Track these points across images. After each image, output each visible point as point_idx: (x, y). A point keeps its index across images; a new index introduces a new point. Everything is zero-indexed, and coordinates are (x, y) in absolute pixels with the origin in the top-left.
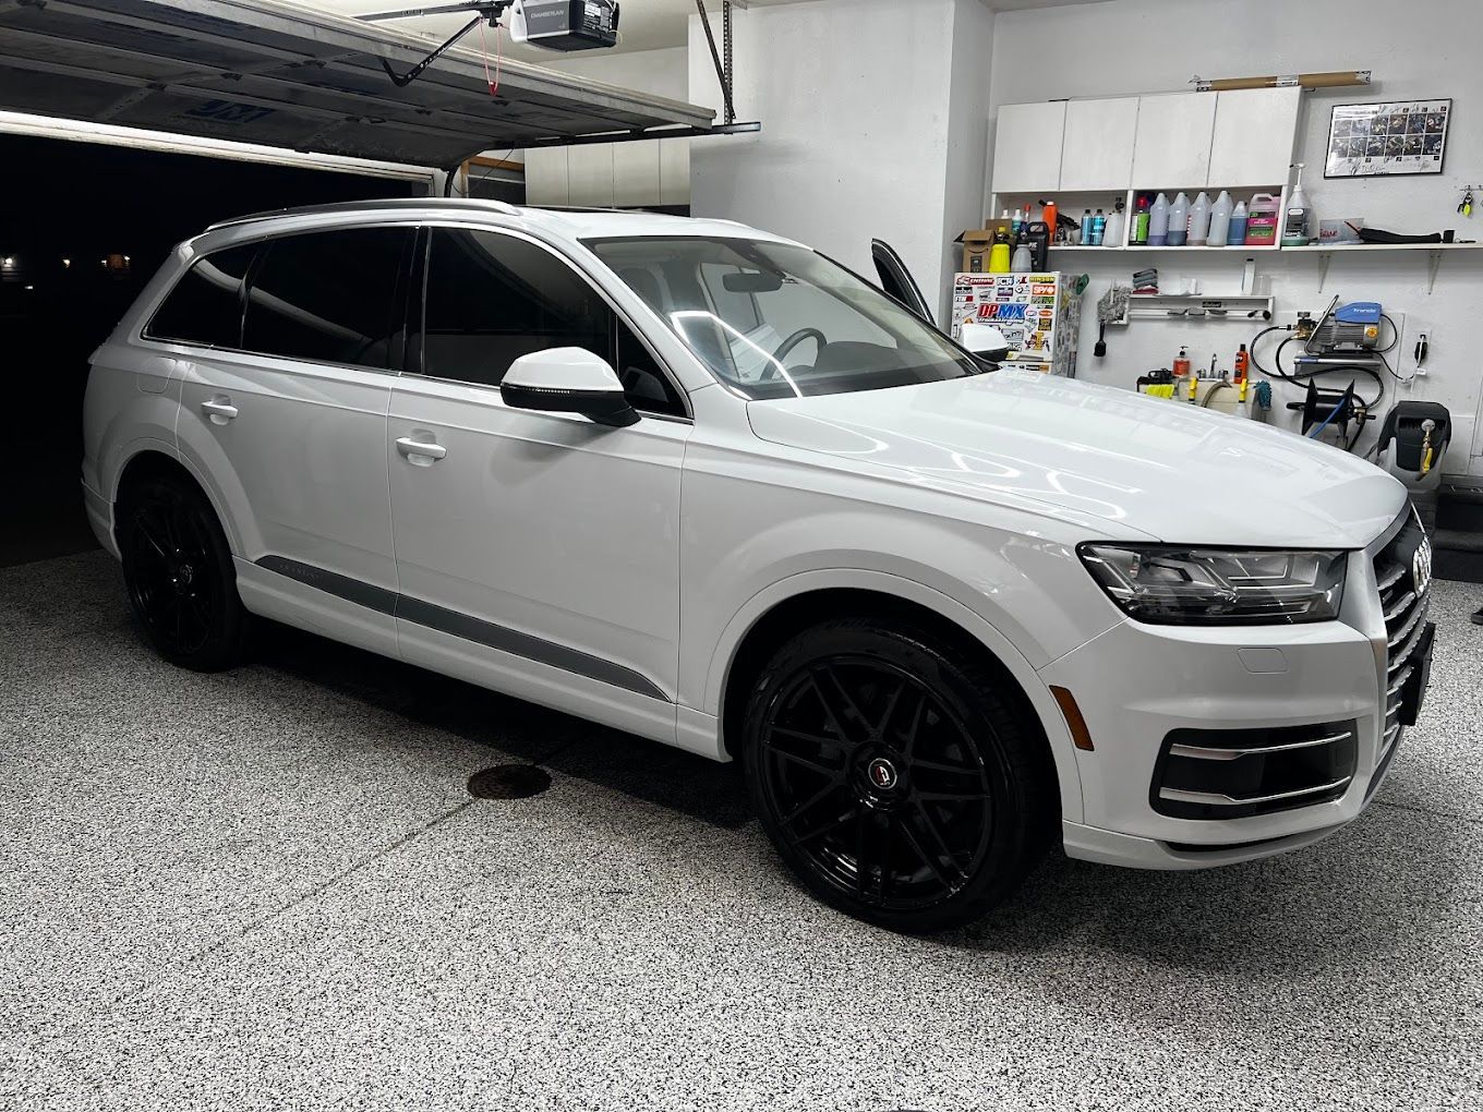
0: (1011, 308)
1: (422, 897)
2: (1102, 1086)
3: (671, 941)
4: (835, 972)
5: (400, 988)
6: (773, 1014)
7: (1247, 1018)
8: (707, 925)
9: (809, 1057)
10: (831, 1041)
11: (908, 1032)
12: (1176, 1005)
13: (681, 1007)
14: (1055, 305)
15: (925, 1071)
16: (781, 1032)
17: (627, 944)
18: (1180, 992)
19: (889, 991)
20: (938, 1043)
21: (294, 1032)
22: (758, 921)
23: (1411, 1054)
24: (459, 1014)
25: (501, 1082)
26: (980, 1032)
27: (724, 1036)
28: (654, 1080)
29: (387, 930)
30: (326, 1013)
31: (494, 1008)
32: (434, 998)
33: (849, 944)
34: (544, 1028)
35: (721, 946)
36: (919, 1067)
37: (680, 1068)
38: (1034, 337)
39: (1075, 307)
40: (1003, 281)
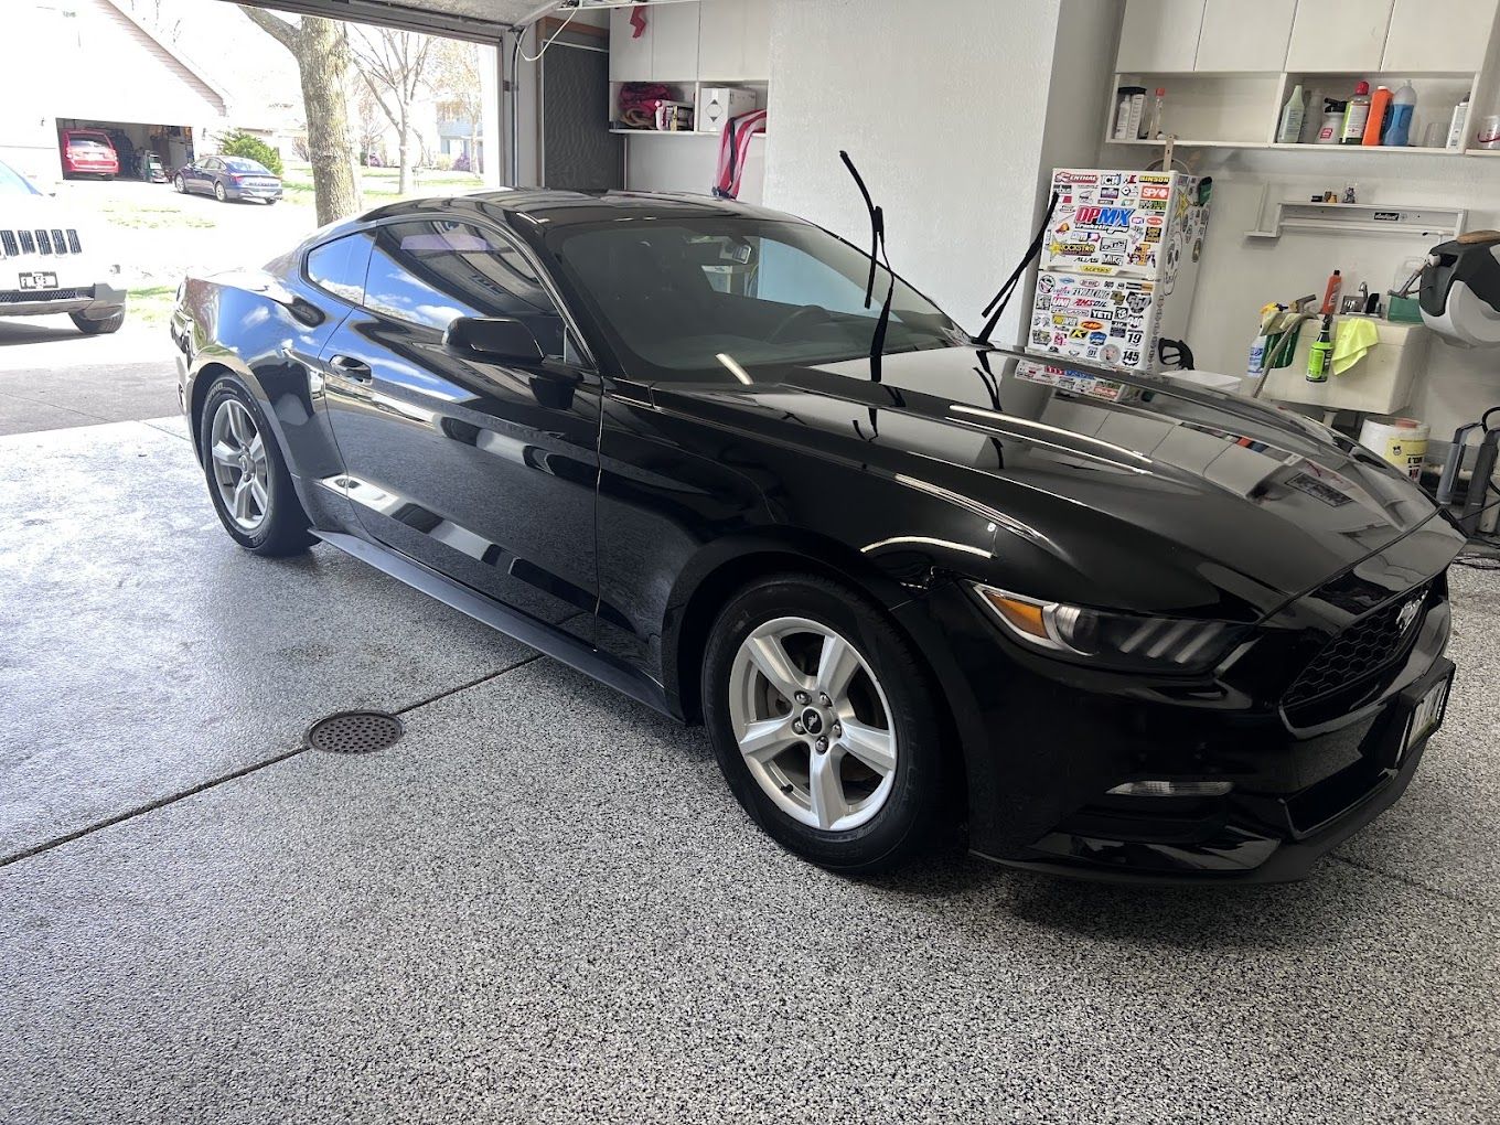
0: (1114, 212)
14: (1166, 211)
38: (1138, 249)
39: (1198, 216)
40: (1108, 180)
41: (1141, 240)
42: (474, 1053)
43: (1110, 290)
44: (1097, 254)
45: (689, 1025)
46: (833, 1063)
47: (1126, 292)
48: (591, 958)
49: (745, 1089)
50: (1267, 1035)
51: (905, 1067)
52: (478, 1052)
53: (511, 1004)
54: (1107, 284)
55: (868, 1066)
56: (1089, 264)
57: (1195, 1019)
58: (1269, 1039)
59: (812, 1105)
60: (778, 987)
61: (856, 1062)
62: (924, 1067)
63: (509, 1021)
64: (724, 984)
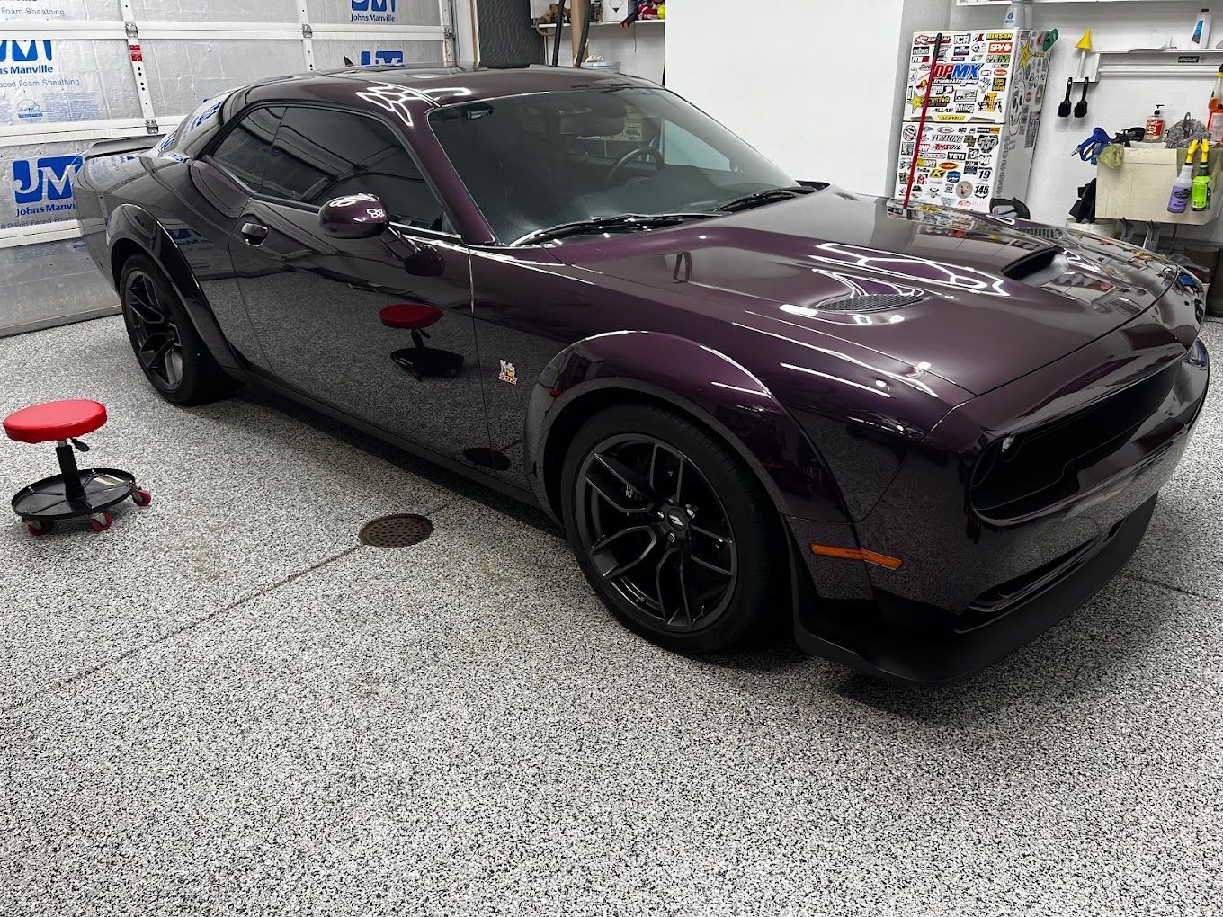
0: (966, 67)
1: (276, 638)
2: (814, 901)
3: (469, 700)
4: (604, 747)
5: (220, 725)
6: (529, 785)
7: (997, 840)
8: (507, 687)
9: (543, 836)
10: (570, 820)
11: (648, 818)
12: (927, 817)
13: (449, 770)
14: (1011, 63)
15: (646, 863)
16: (529, 805)
17: (428, 700)
18: (938, 803)
19: (647, 772)
20: (671, 834)
21: (117, 760)
22: (555, 685)
23: (1163, 903)
24: (257, 757)
25: (262, 829)
26: (716, 827)
27: (475, 804)
28: (395, 843)
29: (234, 668)
30: (150, 745)
31: (289, 753)
32: (244, 738)
33: (629, 718)
34: (323, 778)
35: (511, 709)
36: (642, 859)
37: (422, 833)
38: (986, 97)
39: (1039, 65)
40: (961, 40)
41: (989, 90)
42: (526, 757)
43: (963, 134)
44: (952, 105)
45: (680, 732)
46: (791, 754)
47: (976, 136)
48: (600, 686)
49: (728, 775)
50: (1120, 721)
51: (845, 755)
52: (529, 756)
53: (547, 722)
54: (961, 130)
55: (817, 756)
56: (945, 114)
57: (1063, 712)
58: (1122, 724)
59: (779, 784)
60: (742, 703)
61: (808, 753)
62: (859, 755)
63: (547, 734)
64: (702, 702)
